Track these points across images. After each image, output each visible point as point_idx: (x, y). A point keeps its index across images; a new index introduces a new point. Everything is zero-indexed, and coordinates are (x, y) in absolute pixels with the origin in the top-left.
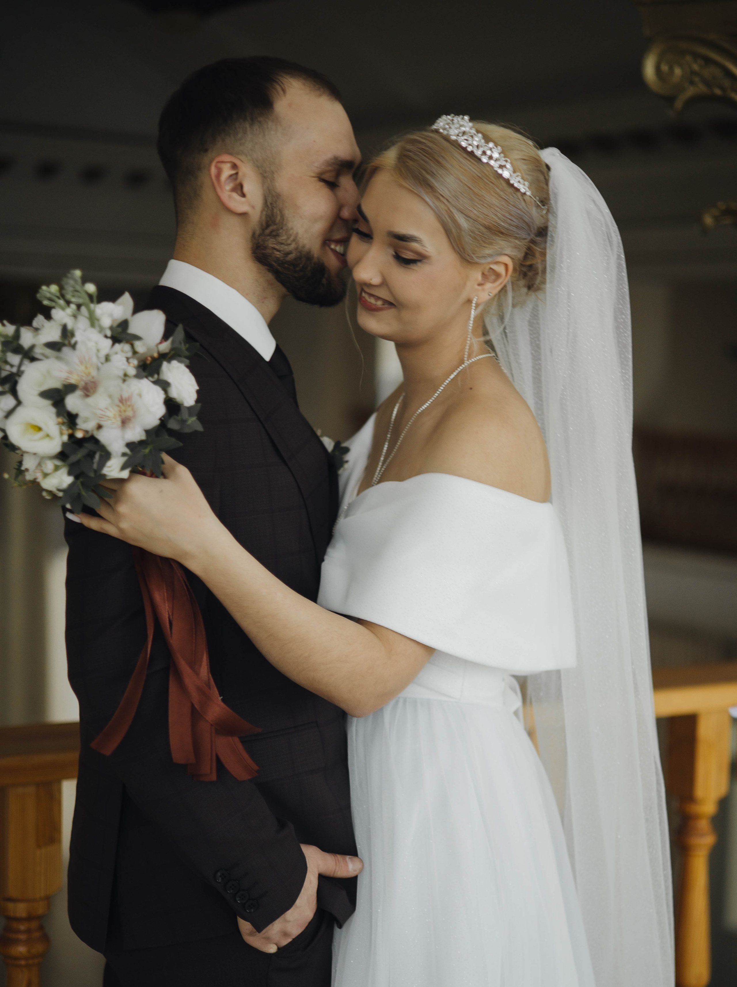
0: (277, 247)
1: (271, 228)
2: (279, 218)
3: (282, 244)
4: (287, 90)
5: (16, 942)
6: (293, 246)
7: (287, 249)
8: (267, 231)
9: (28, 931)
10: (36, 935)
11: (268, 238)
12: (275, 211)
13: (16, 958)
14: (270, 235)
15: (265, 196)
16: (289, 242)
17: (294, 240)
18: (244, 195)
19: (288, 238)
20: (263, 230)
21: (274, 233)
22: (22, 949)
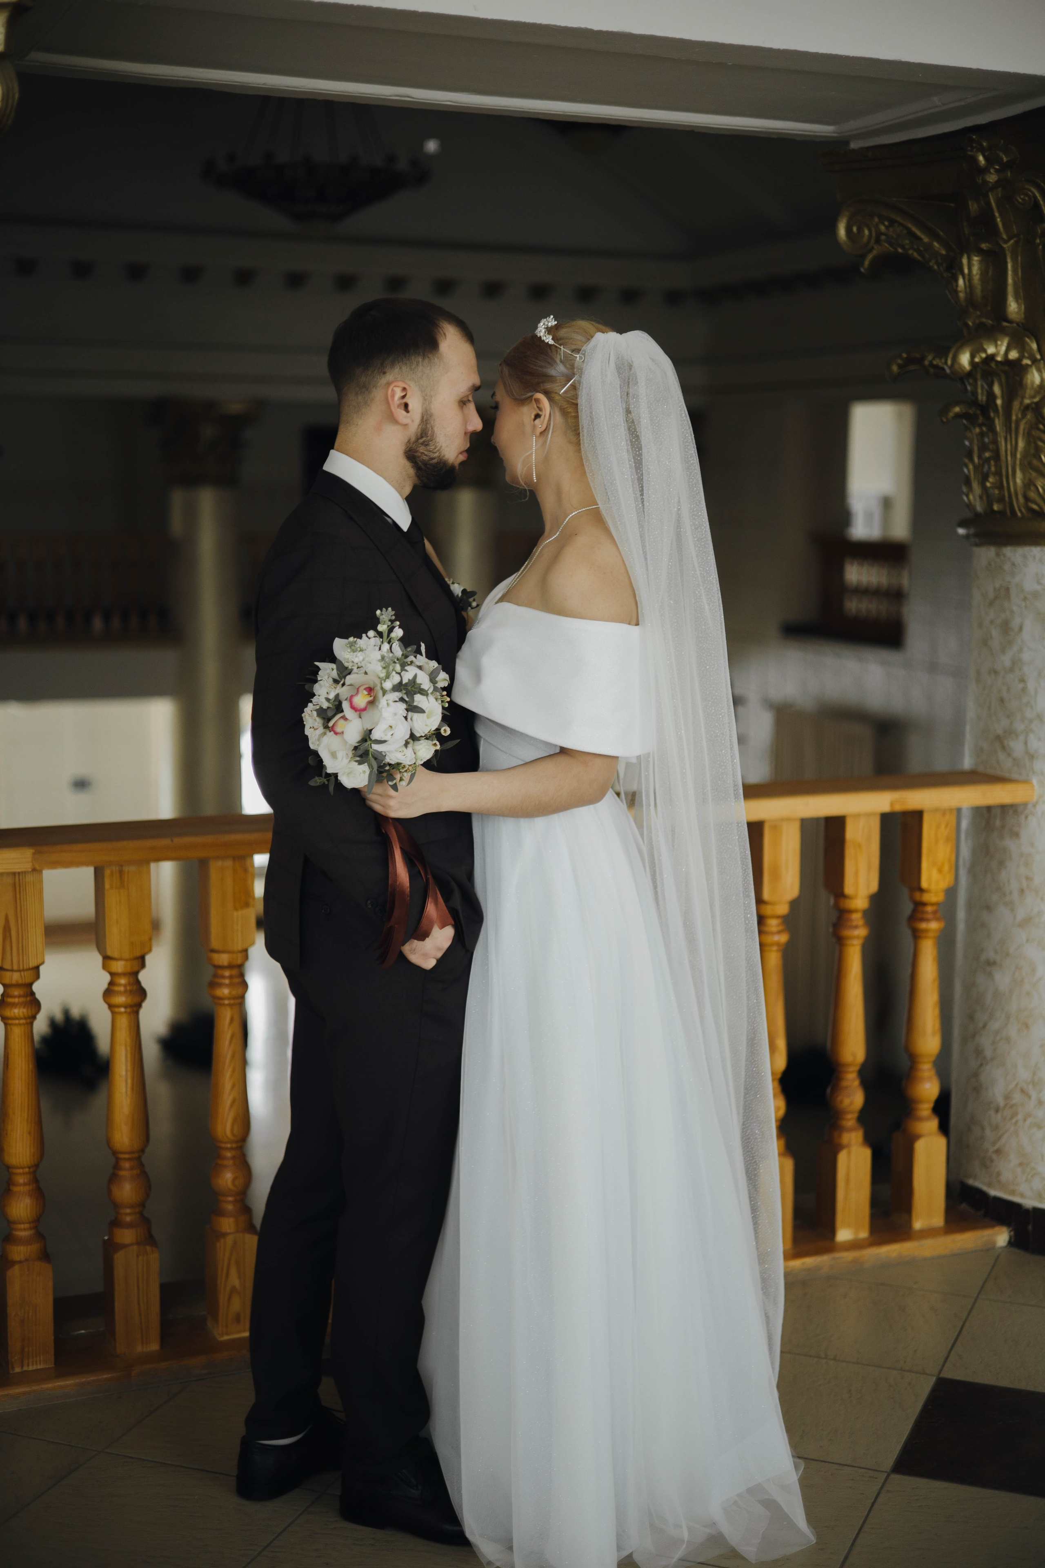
0: (426, 453)
1: (424, 439)
2: (430, 432)
3: (430, 451)
4: (447, 334)
5: (221, 985)
6: (437, 454)
7: (433, 455)
8: (421, 441)
9: (231, 977)
10: (236, 980)
11: (420, 445)
12: (428, 426)
13: (221, 999)
14: (422, 444)
15: (423, 414)
16: (435, 451)
17: (438, 451)
18: (407, 411)
19: (435, 448)
20: (417, 439)
21: (426, 443)
22: (226, 991)
